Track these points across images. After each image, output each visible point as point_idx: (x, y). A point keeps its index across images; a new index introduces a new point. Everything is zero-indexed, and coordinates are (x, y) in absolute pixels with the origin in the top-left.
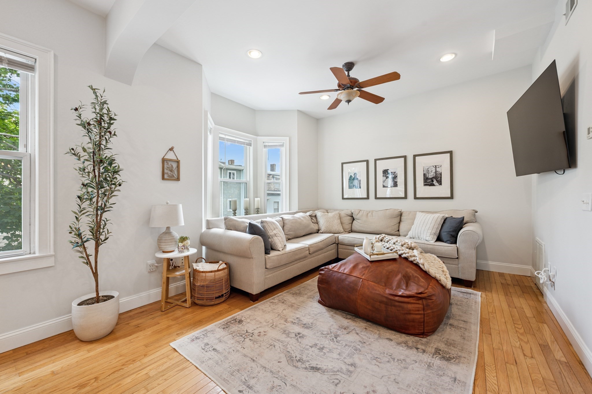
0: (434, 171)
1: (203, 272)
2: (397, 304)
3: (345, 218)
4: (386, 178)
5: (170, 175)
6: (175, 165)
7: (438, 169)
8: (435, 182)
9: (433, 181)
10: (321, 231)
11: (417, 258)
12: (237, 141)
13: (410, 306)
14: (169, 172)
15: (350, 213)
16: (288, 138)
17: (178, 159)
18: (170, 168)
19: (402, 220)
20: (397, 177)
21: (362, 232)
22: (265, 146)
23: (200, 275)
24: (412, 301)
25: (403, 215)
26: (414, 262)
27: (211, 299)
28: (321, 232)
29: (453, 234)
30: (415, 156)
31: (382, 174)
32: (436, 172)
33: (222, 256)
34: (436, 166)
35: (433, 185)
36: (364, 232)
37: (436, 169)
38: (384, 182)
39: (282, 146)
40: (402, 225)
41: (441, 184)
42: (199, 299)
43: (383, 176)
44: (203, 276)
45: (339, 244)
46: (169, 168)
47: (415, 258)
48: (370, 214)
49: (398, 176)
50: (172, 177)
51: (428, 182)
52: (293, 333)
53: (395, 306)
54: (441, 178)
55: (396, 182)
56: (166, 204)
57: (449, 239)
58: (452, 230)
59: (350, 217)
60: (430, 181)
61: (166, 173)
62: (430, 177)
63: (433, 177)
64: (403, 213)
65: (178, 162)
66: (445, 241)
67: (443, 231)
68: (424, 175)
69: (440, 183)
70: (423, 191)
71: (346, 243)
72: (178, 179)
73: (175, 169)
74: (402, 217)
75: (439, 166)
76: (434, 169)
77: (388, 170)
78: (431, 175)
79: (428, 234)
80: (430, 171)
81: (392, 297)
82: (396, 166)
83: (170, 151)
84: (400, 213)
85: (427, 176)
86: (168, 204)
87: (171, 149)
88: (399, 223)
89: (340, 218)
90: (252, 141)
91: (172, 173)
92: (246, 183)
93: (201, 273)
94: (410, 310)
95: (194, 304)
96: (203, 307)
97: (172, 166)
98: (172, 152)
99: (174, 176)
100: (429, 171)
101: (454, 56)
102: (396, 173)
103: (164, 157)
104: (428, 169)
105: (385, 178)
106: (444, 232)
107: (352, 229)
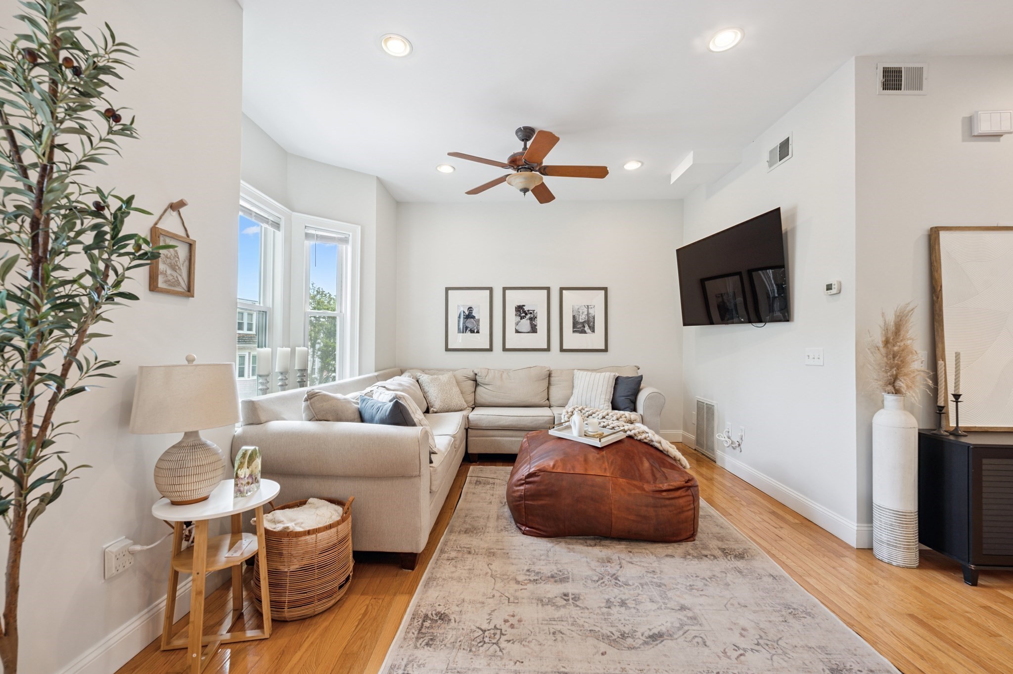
0: (586, 313)
1: (309, 532)
2: (667, 502)
3: (465, 383)
4: (521, 319)
5: (170, 278)
6: (182, 251)
7: (591, 311)
8: (587, 329)
9: (584, 327)
10: (435, 408)
11: (650, 435)
12: (254, 214)
13: (682, 501)
14: (169, 272)
15: (471, 375)
16: (359, 227)
17: (188, 236)
18: (172, 258)
19: (552, 382)
20: (536, 318)
21: (494, 405)
22: (307, 236)
23: (299, 543)
24: (684, 494)
25: (552, 375)
26: (645, 441)
27: (329, 595)
28: (435, 410)
29: (632, 398)
30: (562, 289)
31: (514, 312)
32: (588, 314)
33: (310, 485)
34: (588, 306)
35: (585, 332)
36: (499, 405)
37: (588, 311)
38: (517, 324)
39: (345, 240)
40: (553, 390)
41: (593, 331)
42: (294, 605)
43: (516, 315)
44: (307, 544)
45: (469, 430)
46: (170, 258)
47: (647, 435)
48: (505, 375)
49: (538, 317)
50: (174, 286)
51: (579, 327)
52: (556, 597)
53: (665, 506)
54: (594, 323)
55: (536, 325)
56: (186, 363)
57: (627, 405)
58: (630, 393)
59: (472, 382)
60: (580, 326)
61: (161, 273)
62: (580, 321)
63: (585, 322)
64: (553, 372)
65: (191, 246)
66: (623, 407)
67: (618, 394)
68: (574, 317)
69: (593, 329)
70: (573, 340)
71: (484, 425)
72: (189, 291)
73: (183, 264)
74: (552, 379)
75: (592, 307)
76: (586, 309)
77: (524, 306)
78: (582, 318)
79: (602, 401)
80: (581, 313)
81: (658, 495)
82: (535, 301)
83: (170, 211)
84: (548, 372)
85: (577, 320)
86: (195, 363)
87: (176, 207)
88: (548, 388)
89: (458, 383)
90: (283, 218)
91: (175, 274)
92: (266, 312)
93: (301, 536)
94: (683, 507)
95: (279, 622)
96: (307, 622)
97: (177, 253)
98: (175, 214)
99: (179, 284)
100: (579, 312)
101: (640, 164)
102: (535, 312)
103: (156, 224)
104: (578, 309)
105: (519, 318)
106: (621, 397)
107: (476, 401)
